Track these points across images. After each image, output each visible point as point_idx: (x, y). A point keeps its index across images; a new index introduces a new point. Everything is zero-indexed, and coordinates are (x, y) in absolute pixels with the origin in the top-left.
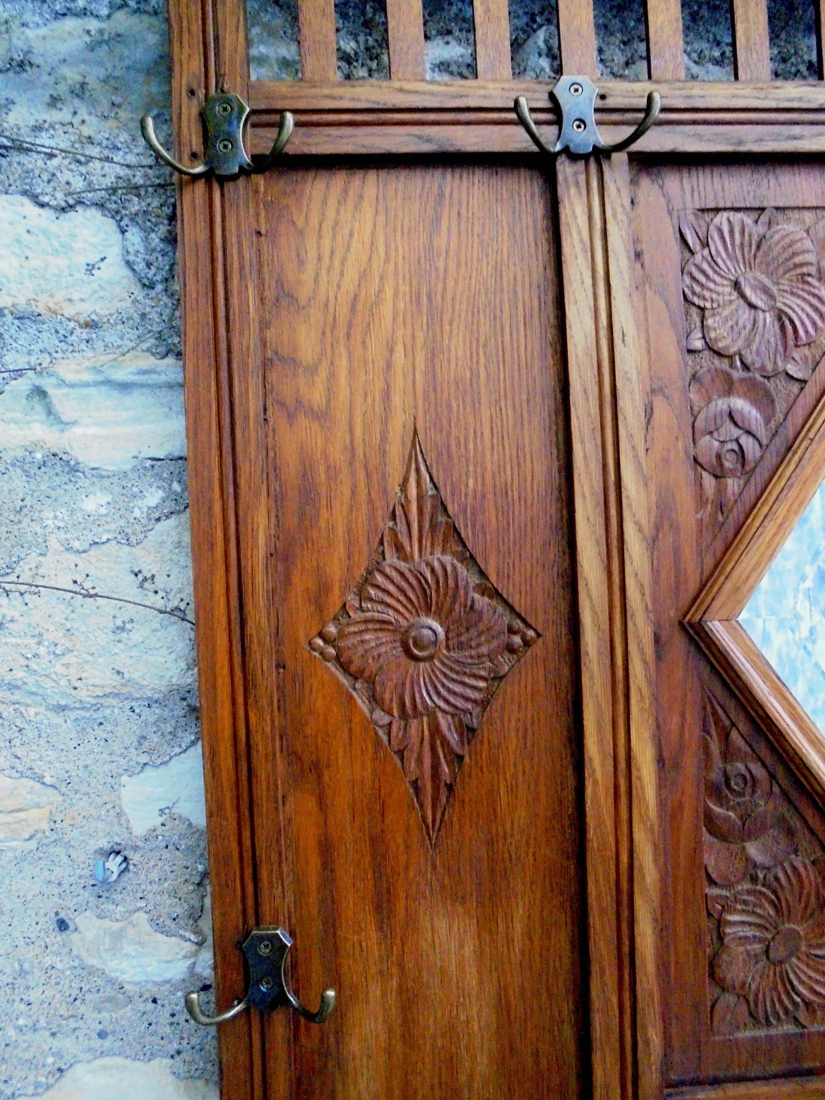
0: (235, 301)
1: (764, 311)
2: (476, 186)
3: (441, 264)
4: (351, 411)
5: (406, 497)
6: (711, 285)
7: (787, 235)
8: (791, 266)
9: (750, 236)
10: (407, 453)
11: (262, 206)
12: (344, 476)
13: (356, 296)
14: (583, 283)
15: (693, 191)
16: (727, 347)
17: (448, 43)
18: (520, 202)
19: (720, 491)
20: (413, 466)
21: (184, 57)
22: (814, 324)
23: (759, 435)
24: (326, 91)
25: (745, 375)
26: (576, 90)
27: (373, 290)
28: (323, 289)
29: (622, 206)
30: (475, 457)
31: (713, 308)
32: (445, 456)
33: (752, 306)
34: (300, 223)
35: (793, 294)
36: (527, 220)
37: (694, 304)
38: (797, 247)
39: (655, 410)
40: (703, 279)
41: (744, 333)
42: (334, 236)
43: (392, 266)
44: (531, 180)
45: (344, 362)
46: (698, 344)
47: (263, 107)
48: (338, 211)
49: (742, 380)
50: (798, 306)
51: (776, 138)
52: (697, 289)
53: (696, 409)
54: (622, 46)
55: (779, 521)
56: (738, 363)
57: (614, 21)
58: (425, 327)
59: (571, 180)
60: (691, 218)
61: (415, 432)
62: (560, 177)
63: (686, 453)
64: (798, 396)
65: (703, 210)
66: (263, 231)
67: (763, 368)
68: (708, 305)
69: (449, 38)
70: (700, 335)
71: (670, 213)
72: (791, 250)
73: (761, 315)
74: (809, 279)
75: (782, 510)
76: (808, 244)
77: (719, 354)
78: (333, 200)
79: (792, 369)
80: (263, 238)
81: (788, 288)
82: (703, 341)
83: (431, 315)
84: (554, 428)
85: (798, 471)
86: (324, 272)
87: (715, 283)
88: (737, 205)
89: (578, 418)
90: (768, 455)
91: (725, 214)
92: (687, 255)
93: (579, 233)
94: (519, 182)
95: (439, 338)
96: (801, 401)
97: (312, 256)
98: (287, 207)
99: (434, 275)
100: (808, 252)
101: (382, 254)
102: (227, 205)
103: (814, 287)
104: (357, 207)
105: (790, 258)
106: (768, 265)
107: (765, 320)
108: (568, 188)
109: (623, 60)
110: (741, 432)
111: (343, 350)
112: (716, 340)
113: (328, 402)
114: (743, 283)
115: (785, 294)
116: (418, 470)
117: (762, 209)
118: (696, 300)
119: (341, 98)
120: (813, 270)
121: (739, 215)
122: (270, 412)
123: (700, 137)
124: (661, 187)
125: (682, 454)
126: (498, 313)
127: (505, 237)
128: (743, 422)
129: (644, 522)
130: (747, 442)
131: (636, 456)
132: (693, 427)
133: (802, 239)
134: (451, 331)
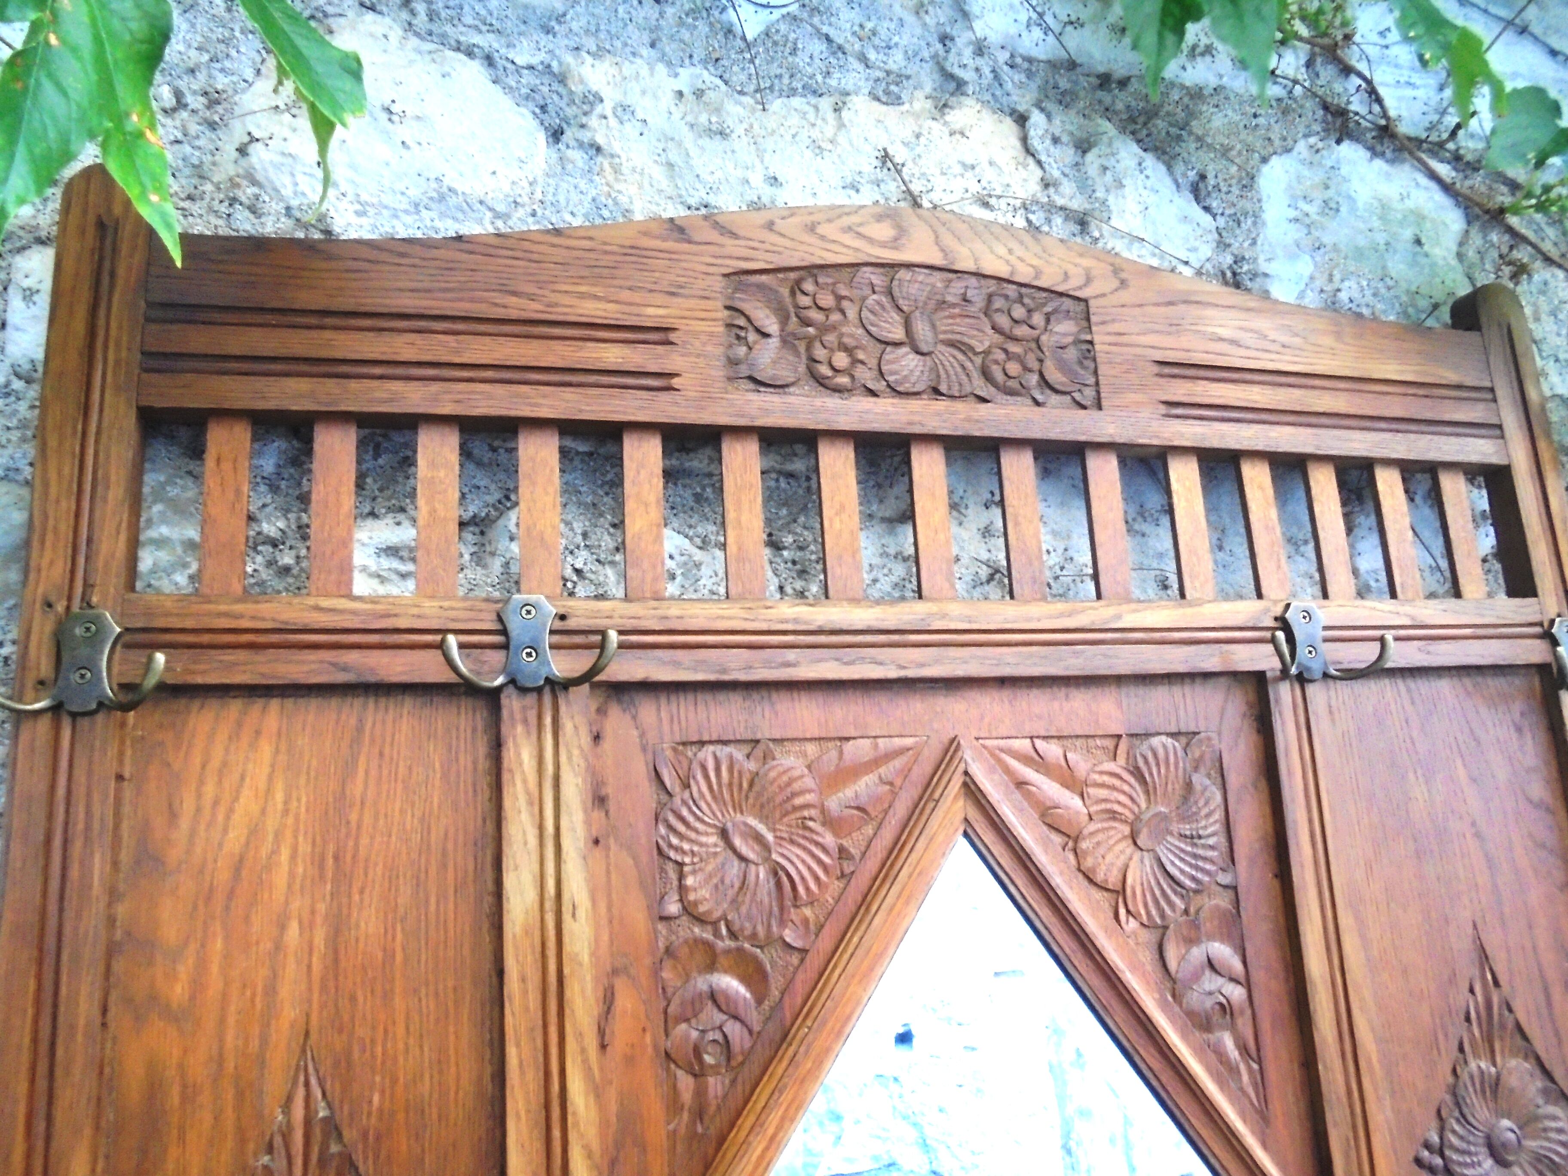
0: (74, 872)
1: (757, 864)
2: (405, 719)
3: (354, 817)
4: (223, 1009)
5: (289, 1122)
6: (693, 835)
7: (785, 772)
8: (790, 808)
9: (740, 773)
10: (294, 1063)
11: (128, 743)
12: (205, 1098)
13: (241, 860)
14: (526, 843)
15: (672, 721)
16: (709, 912)
17: (398, 524)
18: (458, 738)
19: (700, 1093)
20: (302, 1079)
21: (45, 562)
22: (817, 879)
23: (748, 1020)
24: (223, 608)
25: (732, 944)
26: (529, 612)
27: (264, 852)
28: (198, 850)
29: (580, 747)
30: (383, 1063)
31: (693, 863)
32: (343, 1064)
33: (742, 858)
34: (177, 766)
35: (792, 842)
36: (465, 760)
37: (669, 859)
38: (796, 786)
39: (617, 995)
40: (681, 828)
41: (731, 893)
42: (220, 781)
43: (290, 821)
44: (474, 711)
45: (219, 944)
46: (673, 908)
47: (139, 625)
48: (227, 750)
49: (728, 952)
50: (798, 856)
51: (767, 664)
52: (675, 841)
53: (670, 991)
54: (612, 530)
55: (771, 1131)
56: (724, 931)
57: (605, 499)
58: (328, 897)
59: (518, 716)
60: (669, 753)
61: (307, 1034)
62: (505, 713)
63: (655, 1047)
64: (797, 968)
65: (684, 744)
66: (127, 775)
67: (754, 936)
68: (687, 860)
69: (401, 517)
70: (676, 897)
71: (644, 749)
72: (789, 790)
73: (753, 868)
74: (811, 824)
75: (774, 1118)
76: (809, 782)
77: (700, 920)
78: (222, 736)
79: (789, 936)
80: (126, 783)
81: (785, 835)
82: (679, 905)
83: (335, 881)
84: (488, 1023)
85: (791, 1069)
86: (202, 827)
87: (697, 831)
88: (725, 738)
89: (513, 1014)
90: (759, 1046)
91: (711, 748)
92: (664, 798)
93: (525, 781)
94: (459, 713)
95: (345, 911)
96: (800, 976)
97: (188, 806)
98: (161, 744)
99: (344, 830)
100: (810, 791)
101: (280, 806)
102: (78, 746)
103: (817, 833)
104: (253, 745)
105: (789, 799)
106: (762, 806)
107: (757, 876)
108: (513, 726)
109: (612, 545)
110: (725, 1017)
111: (219, 928)
112: (696, 904)
113: (192, 998)
114: (731, 831)
115: (784, 843)
116: (307, 1084)
117: (757, 741)
118: (672, 854)
119: (241, 616)
120: (813, 812)
121: (728, 749)
122: (111, 1014)
123: (677, 664)
124: (634, 718)
125: (650, 1050)
126: (423, 876)
127: (437, 783)
128: (728, 1005)
129: (595, 1145)
130: (733, 1029)
131: (585, 1061)
132: (665, 1012)
133: (802, 776)
134: (362, 901)
